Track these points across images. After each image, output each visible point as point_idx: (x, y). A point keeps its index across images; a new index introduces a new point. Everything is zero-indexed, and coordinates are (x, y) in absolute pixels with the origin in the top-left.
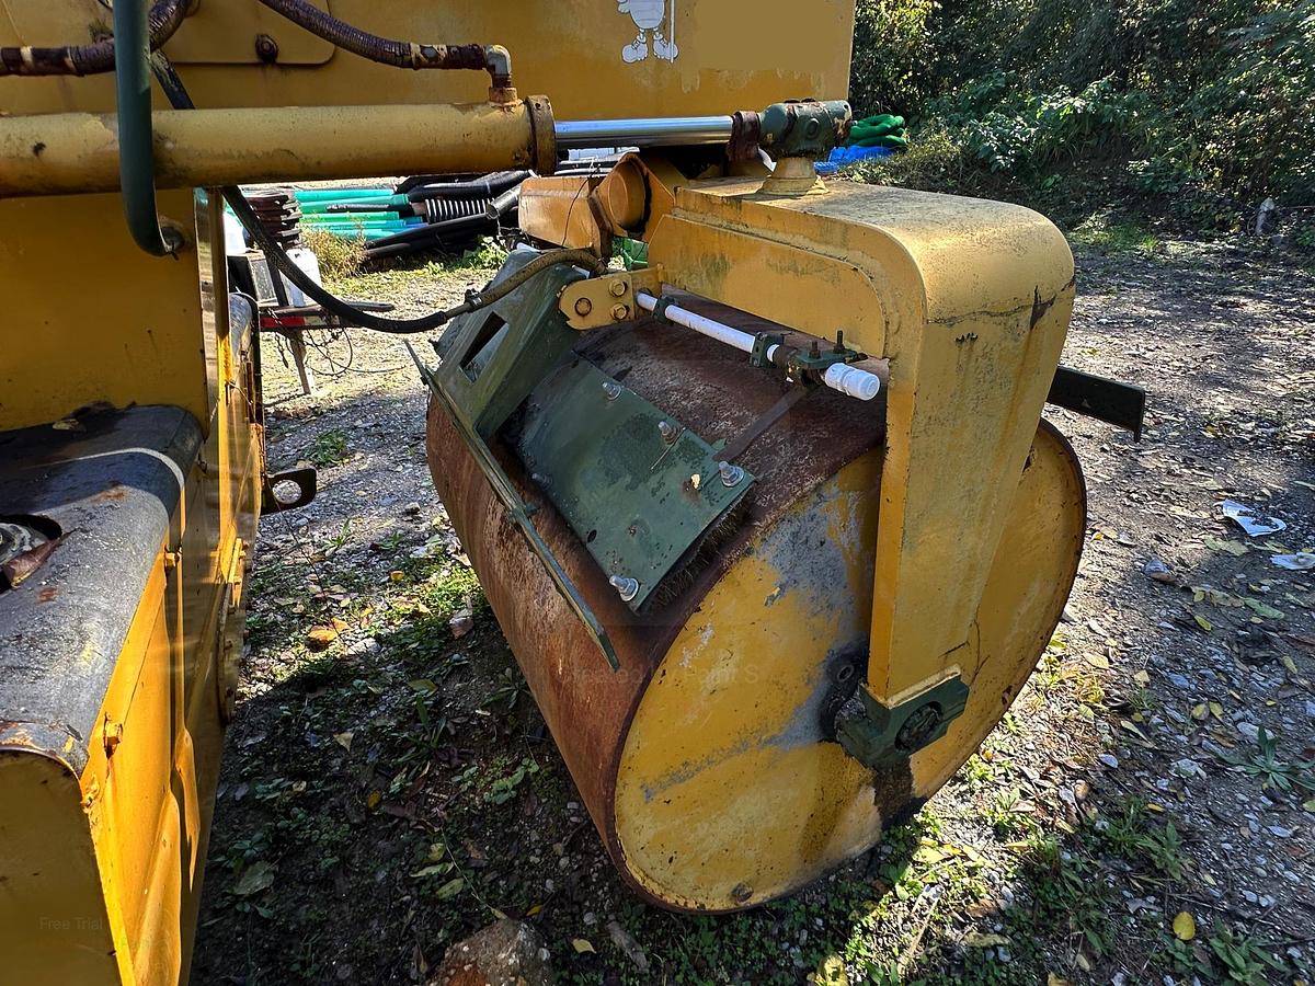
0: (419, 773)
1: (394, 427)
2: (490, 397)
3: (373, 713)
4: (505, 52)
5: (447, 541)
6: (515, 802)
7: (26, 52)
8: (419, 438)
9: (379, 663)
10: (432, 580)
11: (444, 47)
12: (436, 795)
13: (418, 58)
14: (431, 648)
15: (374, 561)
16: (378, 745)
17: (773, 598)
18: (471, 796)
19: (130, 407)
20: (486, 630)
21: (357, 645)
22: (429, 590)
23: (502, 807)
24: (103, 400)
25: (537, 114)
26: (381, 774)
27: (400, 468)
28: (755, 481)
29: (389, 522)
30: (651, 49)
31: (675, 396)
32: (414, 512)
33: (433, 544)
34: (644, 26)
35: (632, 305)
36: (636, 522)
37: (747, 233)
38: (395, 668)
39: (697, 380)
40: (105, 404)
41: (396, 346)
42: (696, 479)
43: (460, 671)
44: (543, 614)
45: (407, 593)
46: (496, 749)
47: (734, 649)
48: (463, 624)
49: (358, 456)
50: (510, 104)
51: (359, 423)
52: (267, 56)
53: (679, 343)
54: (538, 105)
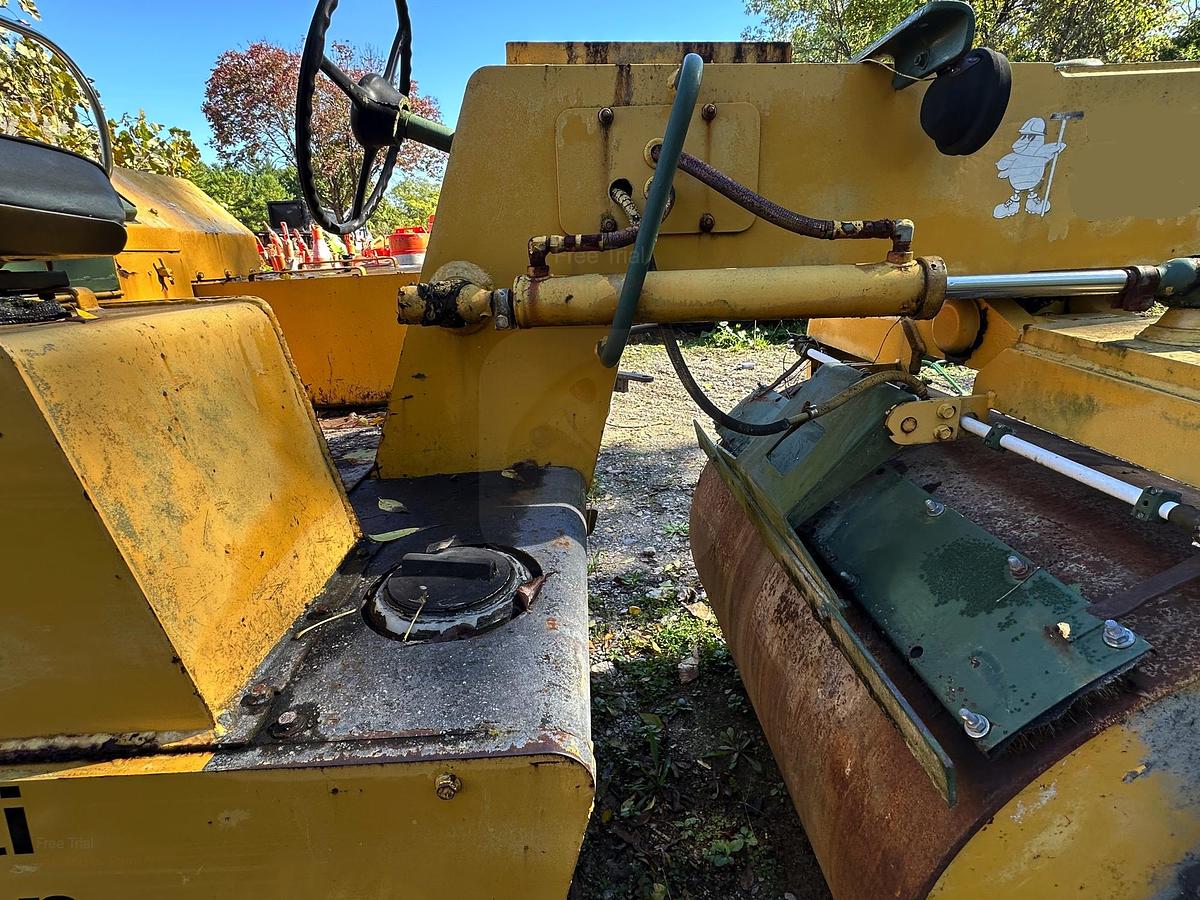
0: (645, 805)
1: (638, 477)
2: (805, 493)
3: (609, 732)
4: (911, 224)
5: (678, 588)
6: (730, 869)
7: (579, 238)
8: (657, 490)
9: (615, 687)
10: (663, 621)
11: (861, 222)
12: (659, 833)
13: (838, 232)
14: (660, 686)
15: (616, 592)
16: (612, 764)
17: (1134, 775)
18: (691, 846)
19: (547, 466)
20: (709, 682)
21: (599, 665)
22: (660, 630)
23: (719, 870)
24: (533, 459)
25: (932, 272)
26: (612, 794)
27: (640, 514)
28: (1152, 650)
29: (630, 560)
30: (1023, 207)
31: (1002, 523)
32: (650, 555)
33: (666, 587)
34: (1019, 187)
35: (956, 427)
36: (980, 654)
37: (1133, 381)
38: (629, 696)
39: (1026, 510)
40: (534, 462)
41: (641, 407)
42: (1065, 628)
43: (683, 715)
44: (830, 706)
45: (642, 628)
46: (715, 805)
47: (1072, 818)
48: (690, 671)
49: (608, 497)
50: (907, 264)
51: (609, 469)
52: (706, 228)
53: (994, 466)
54: (933, 266)
